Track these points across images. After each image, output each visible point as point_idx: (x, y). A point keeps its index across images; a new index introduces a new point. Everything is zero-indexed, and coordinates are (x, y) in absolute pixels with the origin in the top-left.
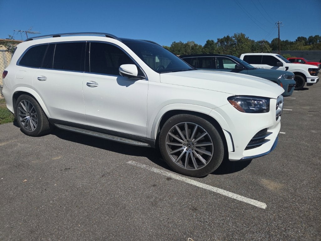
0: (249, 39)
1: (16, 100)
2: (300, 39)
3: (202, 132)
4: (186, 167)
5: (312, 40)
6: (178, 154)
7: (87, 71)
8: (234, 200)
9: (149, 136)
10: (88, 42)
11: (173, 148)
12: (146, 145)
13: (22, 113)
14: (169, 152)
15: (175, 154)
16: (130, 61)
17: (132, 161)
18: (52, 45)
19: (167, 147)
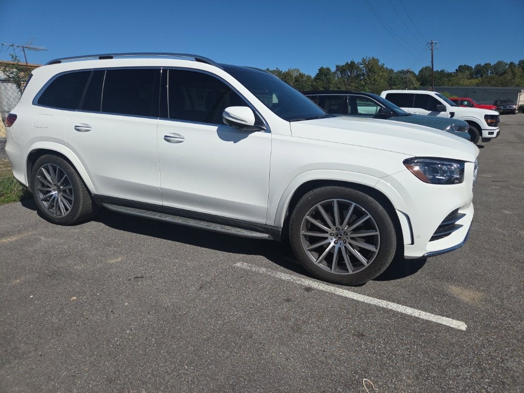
0: (384, 66)
1: (33, 164)
2: (461, 69)
3: (362, 214)
4: (334, 271)
5: (479, 71)
6: (320, 250)
7: (164, 116)
8: (416, 320)
9: (271, 222)
10: (165, 69)
11: (312, 240)
12: (266, 236)
13: (43, 185)
14: (305, 246)
15: (315, 250)
16: (240, 101)
17: (242, 263)
18: (99, 72)
19: (302, 239)
